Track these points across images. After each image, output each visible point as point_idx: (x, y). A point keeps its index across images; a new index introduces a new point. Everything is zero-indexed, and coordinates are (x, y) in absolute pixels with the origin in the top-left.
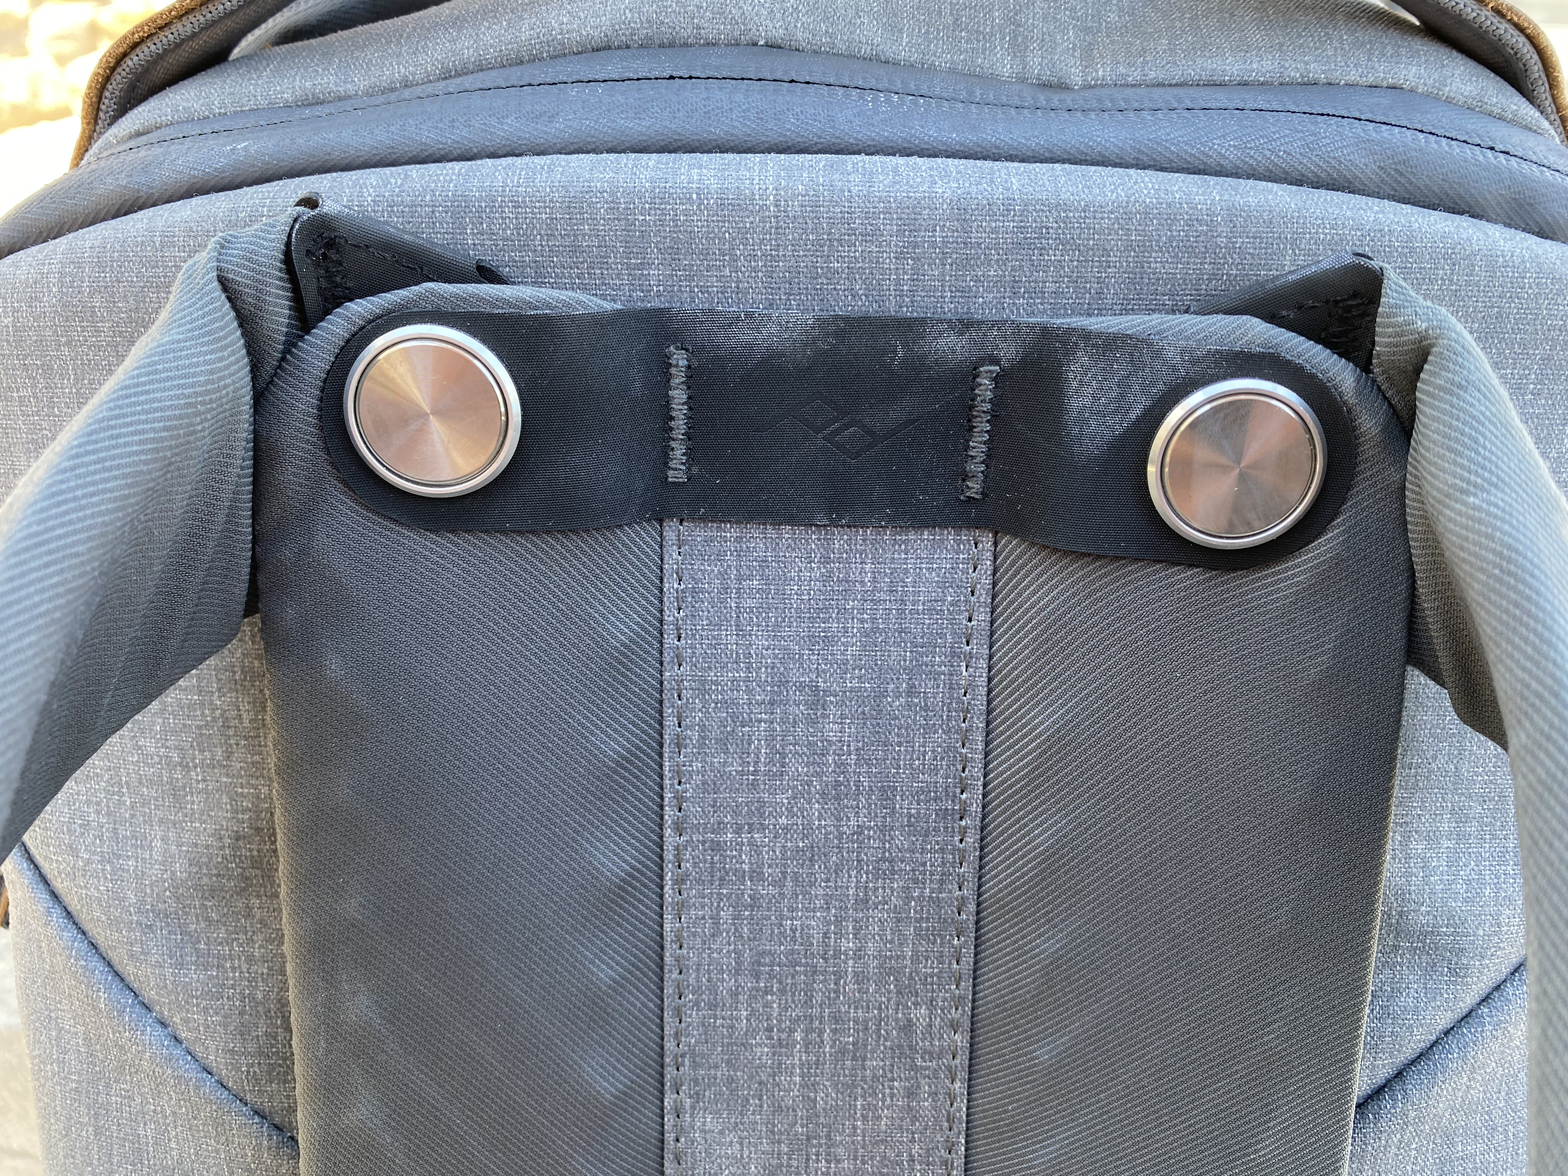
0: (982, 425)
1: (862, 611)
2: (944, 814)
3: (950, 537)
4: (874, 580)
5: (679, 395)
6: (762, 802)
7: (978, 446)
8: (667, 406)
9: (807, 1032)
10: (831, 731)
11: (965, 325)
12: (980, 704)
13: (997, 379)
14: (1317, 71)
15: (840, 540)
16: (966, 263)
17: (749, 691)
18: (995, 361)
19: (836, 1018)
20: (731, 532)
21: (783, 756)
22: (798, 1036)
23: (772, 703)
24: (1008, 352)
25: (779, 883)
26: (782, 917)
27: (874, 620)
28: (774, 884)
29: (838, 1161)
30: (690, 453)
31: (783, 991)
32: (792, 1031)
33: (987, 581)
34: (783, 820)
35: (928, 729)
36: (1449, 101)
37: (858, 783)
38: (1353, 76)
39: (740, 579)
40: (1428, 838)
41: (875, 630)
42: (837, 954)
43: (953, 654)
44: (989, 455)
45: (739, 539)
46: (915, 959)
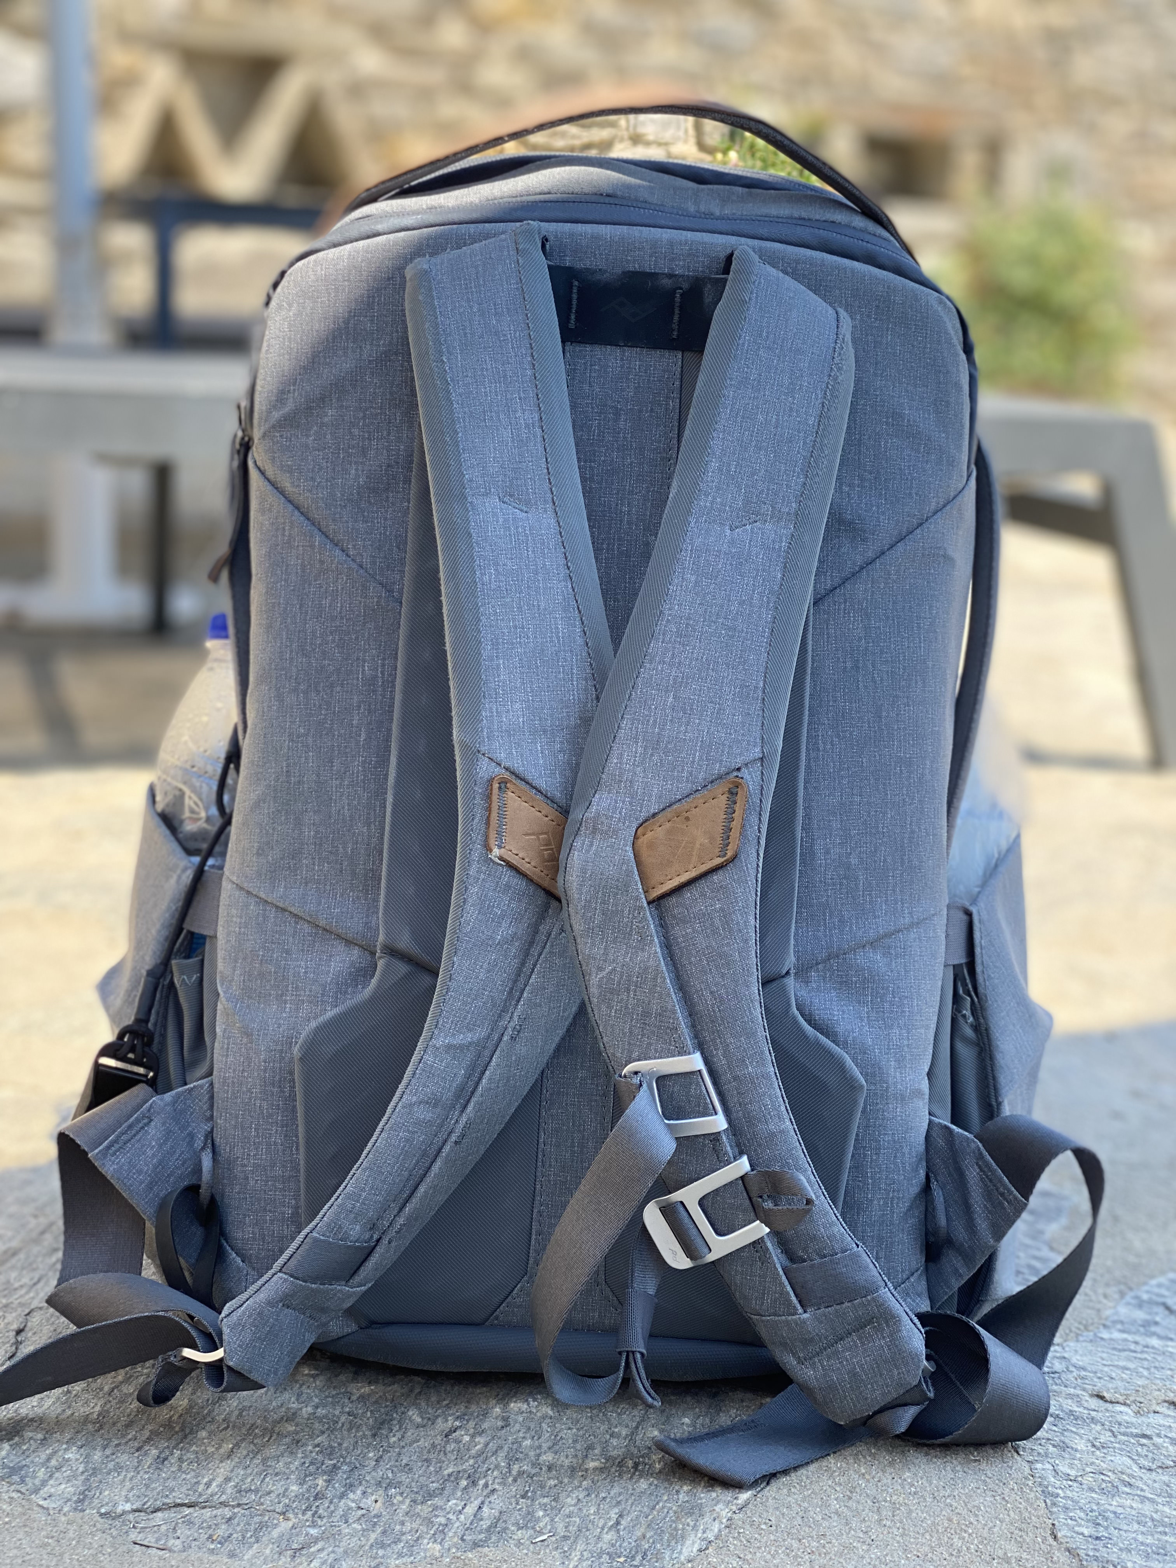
0: (677, 311)
1: (635, 379)
2: (662, 459)
3: (667, 353)
4: (639, 368)
5: (575, 296)
6: (594, 450)
7: (676, 318)
8: (571, 300)
9: (608, 544)
10: (622, 424)
11: (671, 276)
12: (676, 417)
13: (681, 295)
14: (804, 215)
15: (628, 352)
16: (673, 260)
17: (592, 408)
18: (681, 288)
19: (619, 539)
20: (588, 348)
21: (604, 433)
22: (605, 546)
23: (601, 413)
24: (686, 286)
25: (600, 483)
26: (600, 497)
27: (639, 383)
28: (598, 483)
29: (619, 602)
30: (576, 318)
31: (599, 527)
32: (602, 544)
33: (679, 370)
34: (603, 458)
35: (658, 425)
36: (854, 228)
37: (631, 446)
38: (818, 217)
39: (591, 365)
40: (849, 486)
41: (639, 387)
42: (621, 512)
43: (667, 398)
44: (680, 321)
45: (591, 351)
46: (651, 516)
